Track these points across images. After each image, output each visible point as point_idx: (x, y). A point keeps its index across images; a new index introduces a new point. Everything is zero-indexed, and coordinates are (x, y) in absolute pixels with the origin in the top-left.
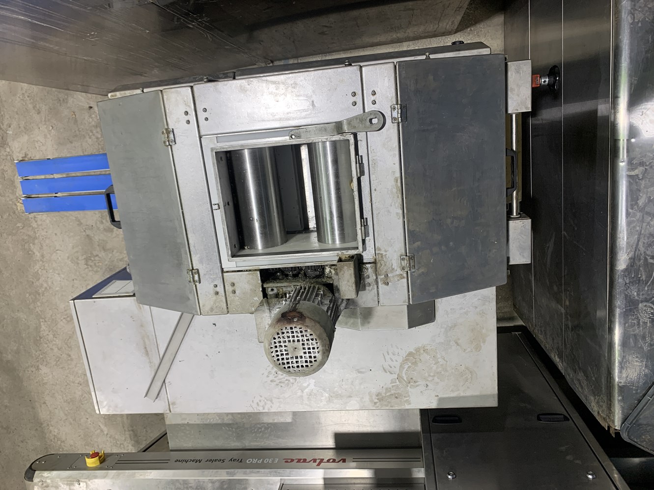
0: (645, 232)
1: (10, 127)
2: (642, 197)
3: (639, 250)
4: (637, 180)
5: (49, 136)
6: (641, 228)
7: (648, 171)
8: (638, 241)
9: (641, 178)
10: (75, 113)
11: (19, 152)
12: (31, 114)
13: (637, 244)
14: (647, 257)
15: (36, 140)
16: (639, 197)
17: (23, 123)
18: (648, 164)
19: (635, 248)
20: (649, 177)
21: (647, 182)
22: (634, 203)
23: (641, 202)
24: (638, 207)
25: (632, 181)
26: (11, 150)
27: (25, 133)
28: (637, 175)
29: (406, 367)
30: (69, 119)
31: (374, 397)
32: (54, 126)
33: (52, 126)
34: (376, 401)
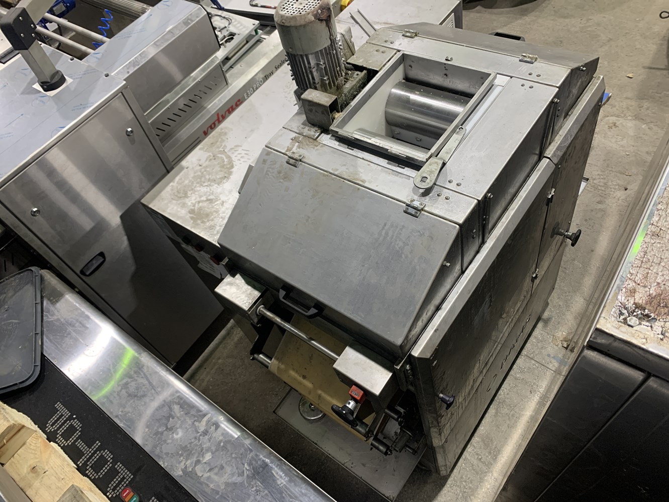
0: (151, 393)
1: (649, 128)
2: (180, 412)
3: (142, 378)
4: (196, 419)
5: (621, 149)
6: (157, 392)
7: (195, 433)
8: (150, 383)
9: (195, 423)
10: (628, 176)
11: (621, 123)
12: (650, 147)
13: (148, 379)
14: (132, 380)
15: (625, 139)
16: (181, 410)
17: (646, 139)
18: (201, 437)
19: (147, 376)
20: (190, 430)
21: (187, 426)
22: (182, 402)
23: (176, 408)
24: (175, 402)
25: (200, 413)
26: (628, 120)
27: (636, 135)
28: (200, 422)
29: (226, 160)
30: (627, 170)
31: (227, 131)
32: (628, 156)
33: (628, 155)
34: (223, 131)
